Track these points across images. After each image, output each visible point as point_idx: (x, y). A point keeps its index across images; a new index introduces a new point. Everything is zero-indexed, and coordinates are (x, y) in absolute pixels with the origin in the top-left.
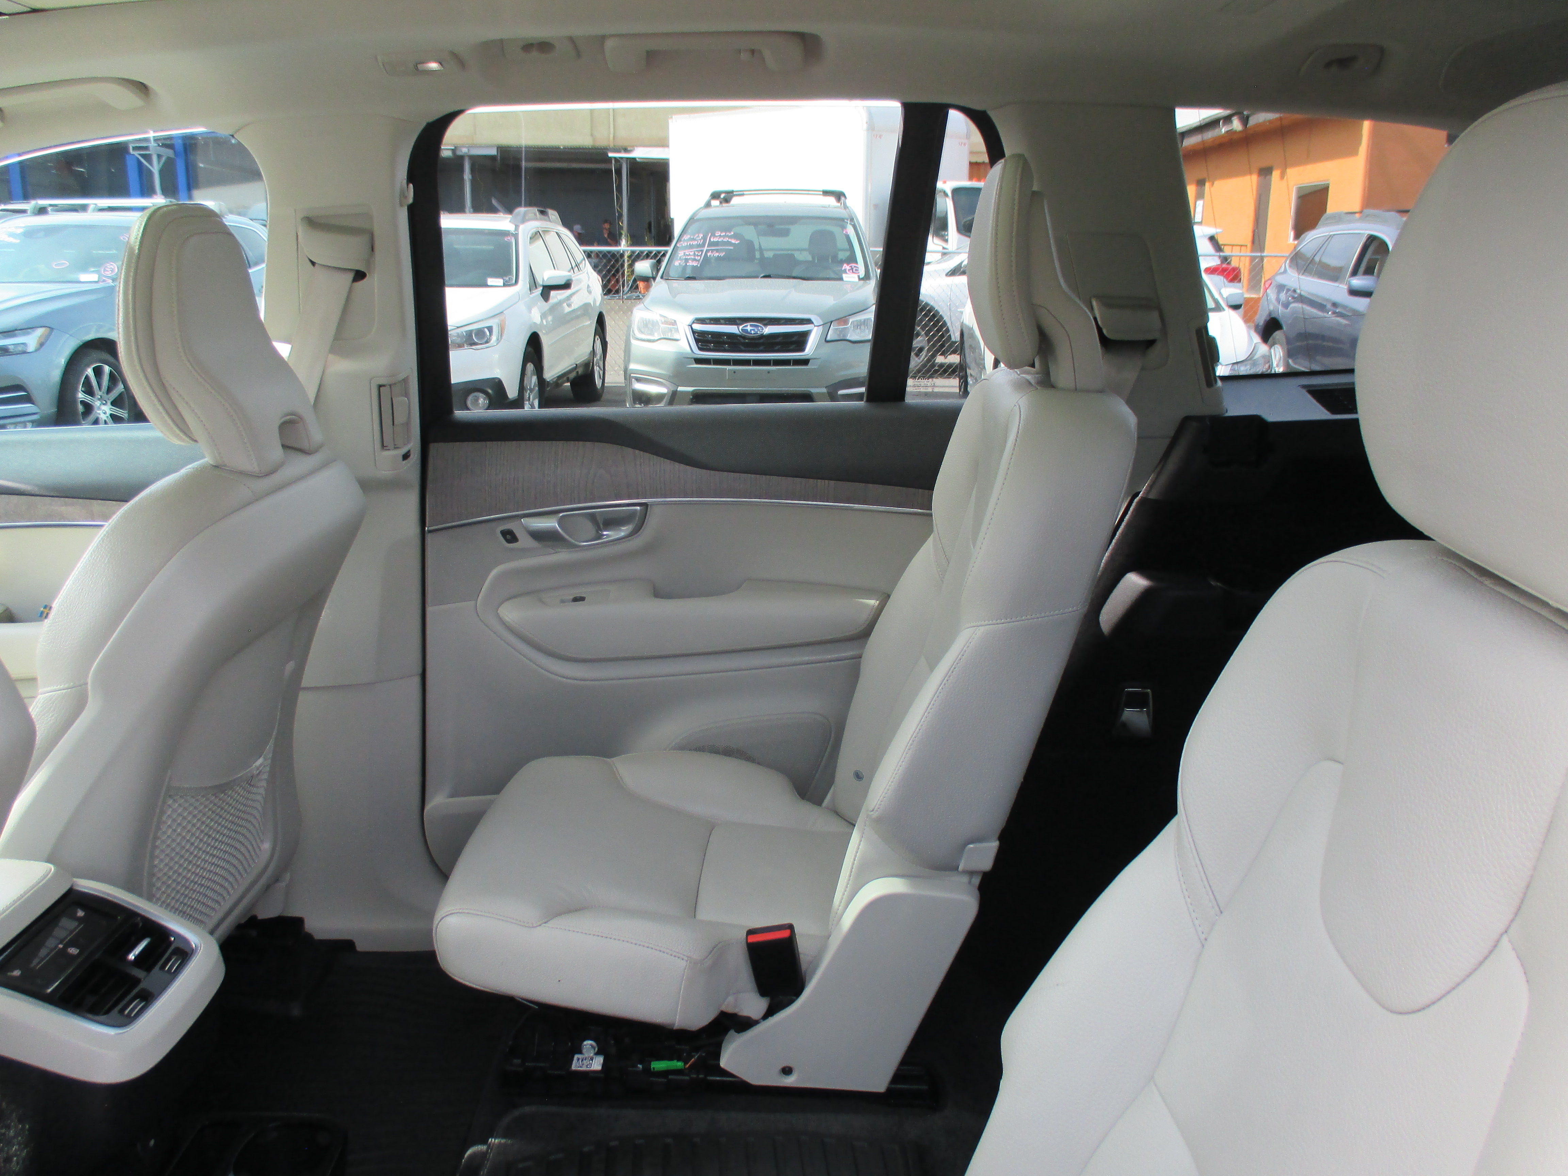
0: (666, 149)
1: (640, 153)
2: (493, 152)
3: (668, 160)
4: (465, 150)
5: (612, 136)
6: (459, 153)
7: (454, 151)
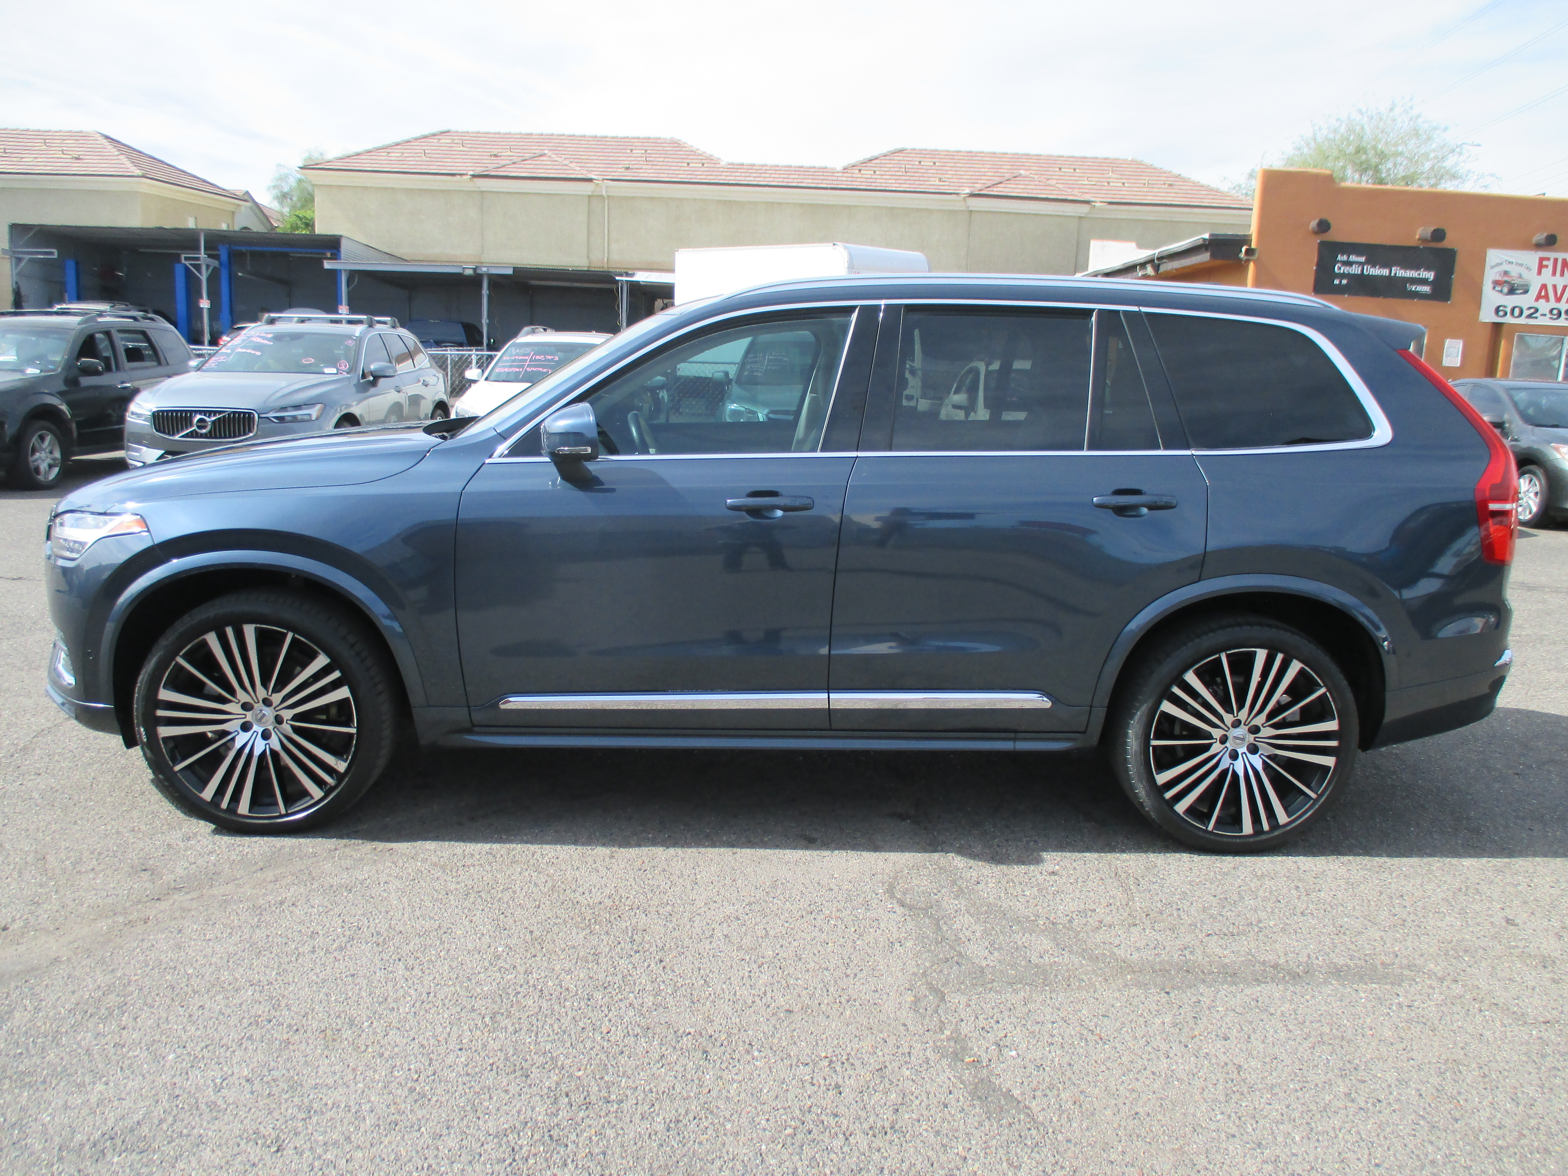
0: (672, 275)
1: (641, 277)
2: (510, 272)
3: (673, 284)
4: (484, 269)
5: (606, 259)
6: (479, 272)
7: (475, 270)
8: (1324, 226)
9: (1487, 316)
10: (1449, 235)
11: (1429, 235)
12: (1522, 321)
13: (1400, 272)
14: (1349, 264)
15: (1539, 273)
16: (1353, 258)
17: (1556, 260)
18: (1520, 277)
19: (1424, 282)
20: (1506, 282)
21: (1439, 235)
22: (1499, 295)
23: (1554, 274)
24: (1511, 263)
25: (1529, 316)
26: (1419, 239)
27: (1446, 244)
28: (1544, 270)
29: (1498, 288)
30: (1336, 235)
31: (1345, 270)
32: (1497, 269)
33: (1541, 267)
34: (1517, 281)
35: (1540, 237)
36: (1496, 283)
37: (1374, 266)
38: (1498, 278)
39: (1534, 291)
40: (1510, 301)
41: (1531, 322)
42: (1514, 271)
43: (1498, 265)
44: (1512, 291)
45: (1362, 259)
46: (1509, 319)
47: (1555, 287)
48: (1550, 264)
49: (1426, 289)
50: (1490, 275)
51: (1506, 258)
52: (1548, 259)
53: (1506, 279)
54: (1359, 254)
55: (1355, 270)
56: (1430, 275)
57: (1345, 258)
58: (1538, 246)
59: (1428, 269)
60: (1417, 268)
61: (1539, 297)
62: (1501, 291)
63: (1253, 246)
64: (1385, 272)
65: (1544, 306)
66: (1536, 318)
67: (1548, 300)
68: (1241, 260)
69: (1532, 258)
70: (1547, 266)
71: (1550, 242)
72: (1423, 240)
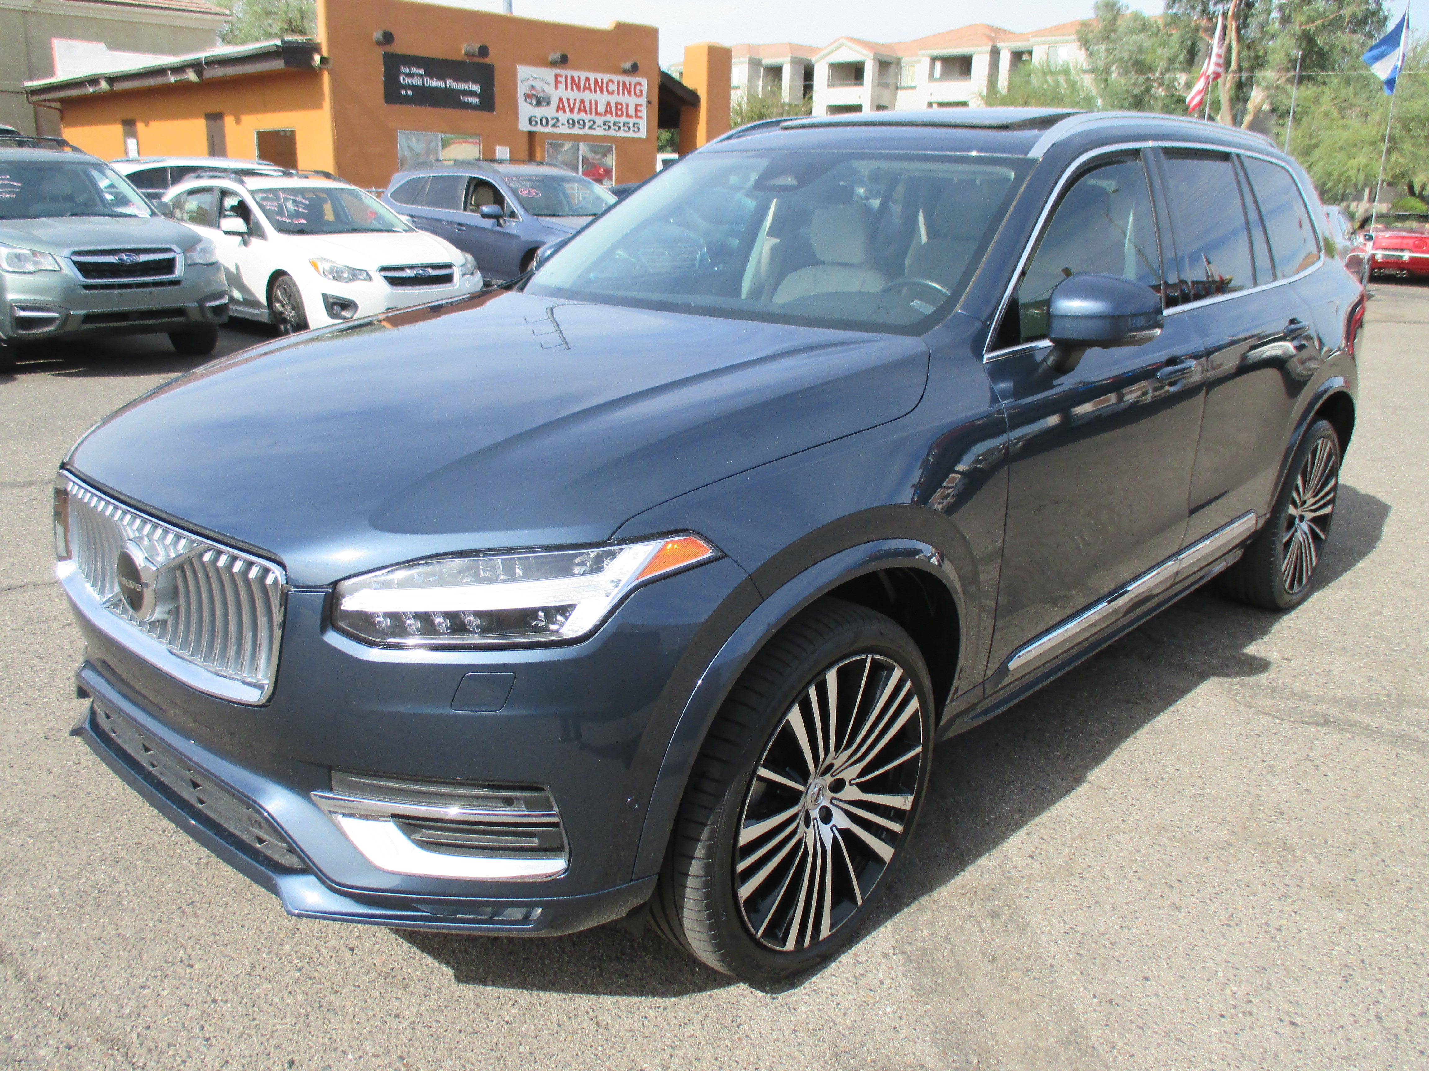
8: (388, 38)
9: (524, 126)
10: (492, 51)
11: (477, 51)
12: (549, 130)
13: (452, 84)
14: (410, 75)
15: (556, 88)
16: (414, 70)
17: (566, 77)
18: (543, 91)
19: (472, 94)
20: (534, 95)
21: (484, 51)
22: (529, 106)
23: (566, 88)
24: (535, 78)
25: (554, 126)
26: (465, 54)
27: (487, 60)
28: (559, 85)
29: (529, 100)
30: (399, 47)
31: (408, 81)
32: (526, 84)
33: (557, 82)
34: (541, 95)
35: (556, 56)
36: (527, 96)
37: (431, 78)
38: (528, 92)
39: (554, 102)
40: (540, 112)
41: (556, 130)
42: (538, 85)
43: (527, 79)
44: (539, 103)
45: (422, 72)
46: (539, 129)
47: (568, 100)
48: (563, 80)
49: (475, 100)
50: (522, 89)
51: (534, 75)
52: (561, 76)
53: (534, 92)
54: (418, 66)
55: (417, 81)
56: (477, 88)
57: (407, 70)
58: (554, 64)
59: (475, 82)
60: (465, 80)
61: (558, 109)
62: (531, 104)
63: (325, 54)
64: (441, 84)
65: (563, 117)
66: (558, 127)
67: (565, 111)
68: (313, 68)
69: (548, 74)
70: (561, 82)
71: (563, 61)
72: (468, 54)
